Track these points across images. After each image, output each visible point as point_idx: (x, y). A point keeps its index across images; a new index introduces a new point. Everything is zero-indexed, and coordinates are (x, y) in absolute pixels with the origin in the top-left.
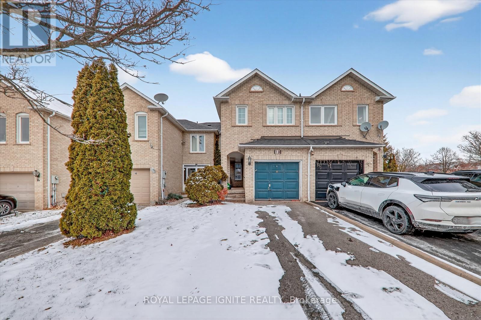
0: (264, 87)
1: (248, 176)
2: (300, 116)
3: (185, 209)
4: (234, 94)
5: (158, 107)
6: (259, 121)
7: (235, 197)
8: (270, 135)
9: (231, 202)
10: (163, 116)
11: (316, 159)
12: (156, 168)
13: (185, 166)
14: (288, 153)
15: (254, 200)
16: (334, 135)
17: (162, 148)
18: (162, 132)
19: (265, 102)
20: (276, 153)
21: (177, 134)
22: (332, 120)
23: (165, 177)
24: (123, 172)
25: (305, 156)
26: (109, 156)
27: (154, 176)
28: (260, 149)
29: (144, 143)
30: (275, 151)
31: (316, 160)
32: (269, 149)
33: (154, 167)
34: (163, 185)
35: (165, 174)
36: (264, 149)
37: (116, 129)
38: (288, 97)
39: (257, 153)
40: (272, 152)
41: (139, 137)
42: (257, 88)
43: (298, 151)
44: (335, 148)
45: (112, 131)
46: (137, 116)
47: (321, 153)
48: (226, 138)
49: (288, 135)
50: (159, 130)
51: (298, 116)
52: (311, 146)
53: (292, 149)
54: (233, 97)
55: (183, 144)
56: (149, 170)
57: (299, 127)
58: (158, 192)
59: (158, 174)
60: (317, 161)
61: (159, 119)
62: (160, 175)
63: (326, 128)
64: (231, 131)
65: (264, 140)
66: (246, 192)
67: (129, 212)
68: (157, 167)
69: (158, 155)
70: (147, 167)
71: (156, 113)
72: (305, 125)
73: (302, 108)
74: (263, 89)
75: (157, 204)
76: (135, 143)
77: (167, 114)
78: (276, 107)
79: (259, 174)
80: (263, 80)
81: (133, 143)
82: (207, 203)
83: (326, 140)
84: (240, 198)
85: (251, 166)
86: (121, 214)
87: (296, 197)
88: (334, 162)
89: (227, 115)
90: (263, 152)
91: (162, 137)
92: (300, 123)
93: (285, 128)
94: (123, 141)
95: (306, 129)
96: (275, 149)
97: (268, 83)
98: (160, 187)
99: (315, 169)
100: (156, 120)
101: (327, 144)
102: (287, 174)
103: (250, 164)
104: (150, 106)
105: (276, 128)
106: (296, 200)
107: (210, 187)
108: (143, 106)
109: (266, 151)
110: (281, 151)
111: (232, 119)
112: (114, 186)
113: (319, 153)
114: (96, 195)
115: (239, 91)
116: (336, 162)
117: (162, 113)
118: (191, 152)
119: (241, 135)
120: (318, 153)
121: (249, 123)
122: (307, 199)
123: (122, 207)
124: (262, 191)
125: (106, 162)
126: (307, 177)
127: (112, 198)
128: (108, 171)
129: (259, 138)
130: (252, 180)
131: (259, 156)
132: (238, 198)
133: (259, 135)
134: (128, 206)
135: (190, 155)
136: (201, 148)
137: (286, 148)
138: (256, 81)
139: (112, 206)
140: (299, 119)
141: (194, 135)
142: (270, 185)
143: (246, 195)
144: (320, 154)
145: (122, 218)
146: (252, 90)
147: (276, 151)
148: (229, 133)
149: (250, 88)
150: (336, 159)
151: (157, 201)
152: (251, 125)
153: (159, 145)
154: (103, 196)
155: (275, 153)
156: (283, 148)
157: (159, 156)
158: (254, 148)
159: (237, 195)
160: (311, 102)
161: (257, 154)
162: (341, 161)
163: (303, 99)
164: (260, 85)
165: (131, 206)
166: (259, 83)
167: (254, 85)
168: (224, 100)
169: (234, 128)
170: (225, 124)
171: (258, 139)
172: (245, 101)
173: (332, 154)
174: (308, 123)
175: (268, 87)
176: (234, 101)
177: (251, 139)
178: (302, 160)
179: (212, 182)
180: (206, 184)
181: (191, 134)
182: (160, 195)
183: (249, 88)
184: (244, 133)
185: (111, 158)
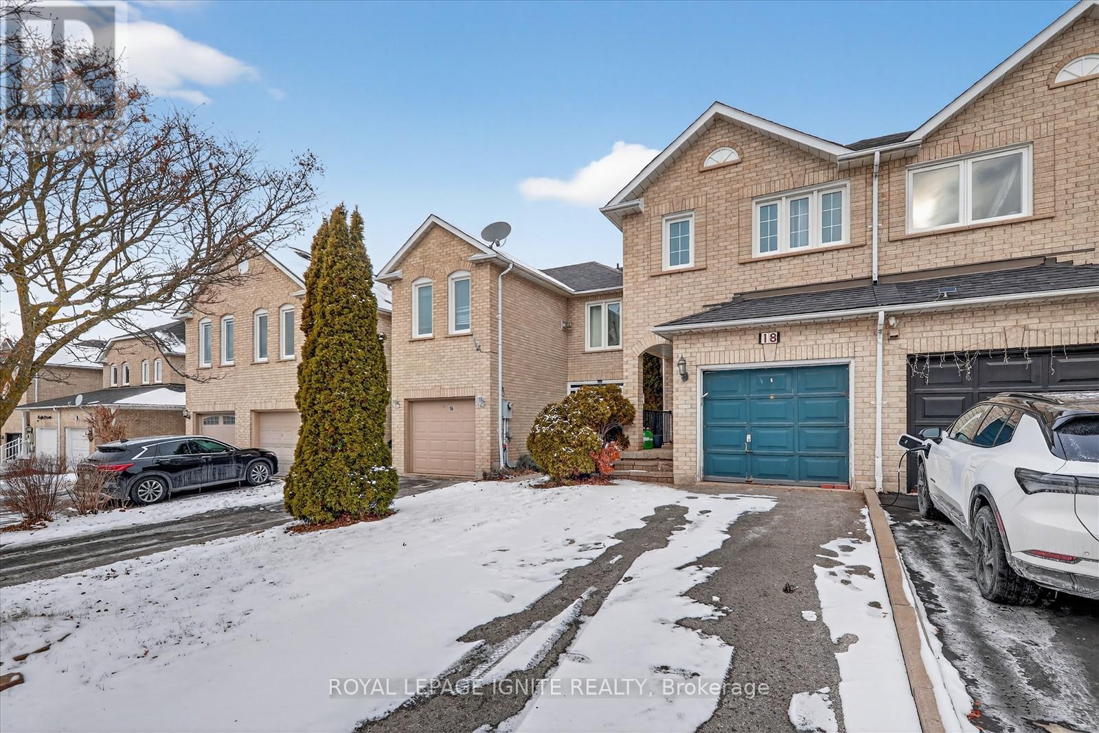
0: (743, 147)
1: (680, 411)
2: (869, 211)
3: (528, 492)
4: (656, 188)
5: (490, 254)
6: (728, 252)
7: (654, 468)
8: (760, 288)
9: (641, 481)
10: (502, 274)
11: (911, 352)
12: (486, 396)
13: (572, 386)
14: (802, 338)
15: (698, 479)
16: (1015, 256)
17: (500, 347)
18: (500, 311)
19: (747, 192)
20: (763, 342)
21: (549, 310)
23: (508, 415)
24: (369, 409)
25: (865, 344)
26: (342, 381)
27: (483, 414)
28: (715, 333)
29: (464, 339)
30: (760, 335)
31: (908, 356)
32: (743, 331)
33: (482, 391)
34: (505, 436)
35: (509, 408)
36: (726, 331)
38: (823, 161)
39: (706, 344)
40: (751, 340)
41: (457, 328)
42: (725, 155)
43: (840, 330)
44: (992, 309)
46: (454, 281)
47: (929, 328)
48: (634, 310)
49: (825, 280)
50: (494, 306)
51: (861, 214)
52: (881, 311)
53: (819, 324)
54: (653, 196)
55: (567, 330)
56: (471, 399)
57: (865, 248)
58: (489, 451)
59: (489, 410)
60: (911, 358)
61: (493, 280)
62: (494, 411)
63: (979, 235)
64: (649, 290)
65: (743, 303)
66: (675, 454)
67: (374, 482)
68: (489, 394)
69: (489, 366)
70: (467, 393)
71: (486, 270)
72: (886, 240)
73: (876, 183)
74: (741, 153)
75: (486, 477)
76: (449, 341)
77: (511, 266)
78: (784, 199)
79: (716, 404)
80: (742, 128)
81: (445, 342)
82: (567, 478)
84: (667, 471)
85: (688, 384)
86: (361, 485)
87: (840, 475)
88: (984, 355)
89: (639, 247)
90: (723, 343)
91: (500, 321)
92: (868, 233)
93: (814, 258)
94: (368, 351)
95: (892, 250)
96: (759, 331)
97: (756, 133)
98: (494, 441)
99: (905, 383)
100: (487, 285)
101: (951, 297)
102: (807, 402)
103: (685, 377)
104: (475, 256)
105: (780, 264)
106: (837, 484)
107: (574, 439)
108: (463, 259)
109: (733, 338)
110: (778, 333)
111: (652, 256)
112: (350, 434)
113: (921, 329)
114: (324, 450)
115: (671, 177)
116: (997, 355)
117: (498, 266)
118: (588, 349)
119: (676, 298)
120: (915, 330)
121: (698, 260)
122: (871, 484)
123: (363, 474)
124: (725, 454)
125: (336, 393)
126: (871, 410)
127: (349, 457)
128: (340, 409)
129: (727, 301)
130: (693, 423)
131: (712, 354)
132: (662, 470)
133: (728, 292)
134: (374, 472)
135: (584, 357)
137: (796, 325)
138: (720, 135)
139: (347, 470)
140: (864, 221)
141: (593, 303)
142: (749, 437)
143: (675, 463)
144: (925, 334)
145: (362, 491)
146: (709, 163)
147: (763, 335)
148: (643, 294)
149: (703, 158)
150: (998, 344)
151: (488, 471)
152: (702, 265)
153: (494, 342)
154: (334, 452)
155: (760, 342)
156: (785, 326)
157: (494, 369)
158: (699, 333)
159: (660, 462)
160: (912, 157)
161: (707, 349)
162: (1016, 354)
163: (873, 154)
164: (733, 145)
165: (379, 472)
166: (727, 140)
167: (714, 149)
168: (629, 210)
169: (657, 281)
170: (632, 274)
171: (723, 304)
172: (687, 201)
173: (979, 331)
174: (899, 229)
175: (755, 145)
176: (656, 208)
177: (704, 306)
178: (854, 357)
179: (580, 427)
180: (565, 431)
181: (586, 303)
182: (494, 457)
183: (698, 162)
184: (684, 289)
185: (346, 385)
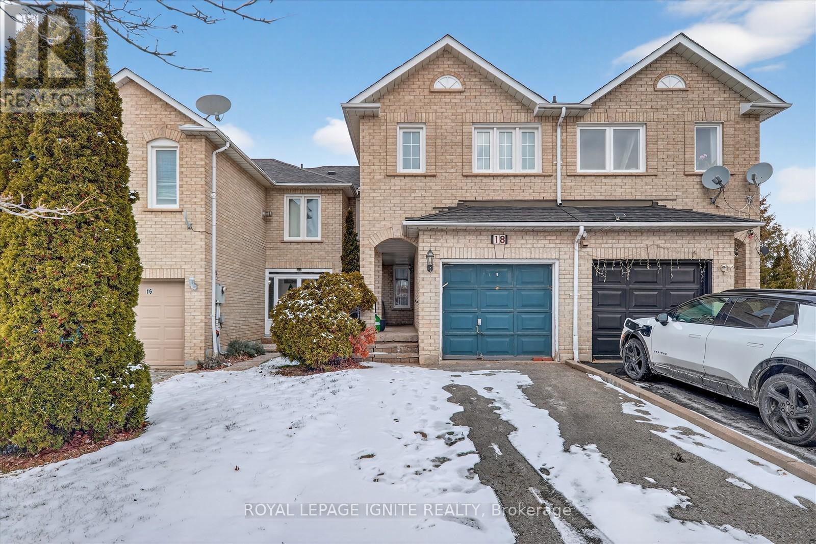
0: (465, 80)
1: (425, 298)
2: (554, 151)
3: (271, 380)
4: (392, 97)
5: (206, 127)
6: (454, 164)
7: (394, 350)
8: (479, 198)
9: (384, 362)
10: (217, 151)
11: (595, 258)
12: (199, 279)
13: (270, 273)
14: (524, 241)
15: (441, 358)
16: (638, 198)
17: (214, 228)
18: (214, 190)
19: (469, 117)
20: (495, 242)
21: (251, 198)
22: (634, 163)
23: (221, 300)
24: (118, 289)
25: (566, 249)
26: (83, 248)
27: (194, 298)
28: (456, 231)
29: (170, 215)
30: (492, 236)
31: (594, 260)
32: (478, 231)
33: (194, 273)
34: (217, 321)
35: (223, 292)
36: (466, 231)
37: (103, 182)
38: (526, 106)
39: (448, 241)
40: (485, 240)
41: (159, 201)
42: (448, 82)
43: (549, 238)
44: (641, 231)
45: (91, 187)
46: (155, 150)
47: (605, 241)
48: (371, 205)
49: (526, 198)
50: (208, 184)
51: (549, 151)
52: (582, 226)
53: (535, 232)
54: (389, 104)
55: (267, 218)
56: (181, 282)
57: (552, 178)
58: (203, 338)
59: (203, 294)
60: (595, 262)
61: (208, 157)
62: (208, 296)
63: (618, 181)
64: (384, 187)
65: (466, 209)
66: (421, 337)
67: (132, 386)
68: (203, 276)
69: (204, 246)
70: (177, 275)
71: (199, 144)
72: (565, 174)
73: (559, 130)
74: (464, 83)
75: (201, 367)
76: (150, 216)
77: (228, 145)
78: (495, 129)
79: (452, 292)
80: (464, 63)
81: (143, 216)
82: (325, 364)
83: (618, 210)
84: (405, 352)
85: (433, 275)
86: (112, 392)
87: (544, 349)
88: (637, 263)
89: (375, 148)
90: (463, 241)
91: (214, 201)
92: (554, 167)
93: (518, 180)
94: (118, 212)
95: (570, 182)
96: (492, 232)
97: (475, 71)
98: (208, 326)
99: (591, 281)
100: (201, 160)
101: (622, 220)
102: (523, 293)
103: (430, 268)
104: (185, 126)
105: (494, 181)
106: (545, 357)
107: (333, 324)
108: (169, 126)
109: (471, 237)
110: (506, 236)
111: (388, 157)
112: (94, 322)
113: (600, 241)
114: (50, 345)
115: (406, 90)
116: (644, 263)
117: (213, 142)
118: (287, 238)
119: (410, 198)
120: (597, 242)
121: (429, 167)
122: (570, 356)
123: (113, 376)
124: (460, 336)
125: (76, 263)
126: (570, 300)
127: (91, 354)
128: (81, 287)
129: (453, 206)
130: (437, 310)
131: (454, 249)
132: (401, 352)
133: (453, 198)
134: (131, 373)
135: (282, 246)
136: (312, 228)
137: (519, 231)
138: (447, 64)
139: (91, 372)
140: (551, 157)
141: (294, 196)
142: (479, 321)
143: (421, 345)
144: (603, 246)
145: (113, 401)
146: (437, 86)
147: (494, 236)
148: (380, 191)
149: (433, 81)
150: (644, 256)
151: (202, 359)
152: (433, 172)
153: (208, 221)
154: (68, 346)
155: (492, 243)
156: (511, 231)
157: (208, 249)
158: (442, 230)
159: (399, 345)
160: (580, 117)
161: (449, 245)
162: (653, 263)
163: (561, 108)
164: (457, 76)
165: (137, 372)
166: (453, 70)
167: (442, 74)
168: (369, 112)
169: (393, 181)
170: (370, 171)
171: (449, 208)
172: (420, 115)
173: (633, 246)
174: (573, 167)
175: (474, 80)
176: (392, 115)
177: (434, 208)
178: (558, 259)
179: (336, 312)
180: (323, 317)
181: (285, 195)
182: (209, 344)
183: (429, 83)
184: (417, 191)
185: (90, 254)
